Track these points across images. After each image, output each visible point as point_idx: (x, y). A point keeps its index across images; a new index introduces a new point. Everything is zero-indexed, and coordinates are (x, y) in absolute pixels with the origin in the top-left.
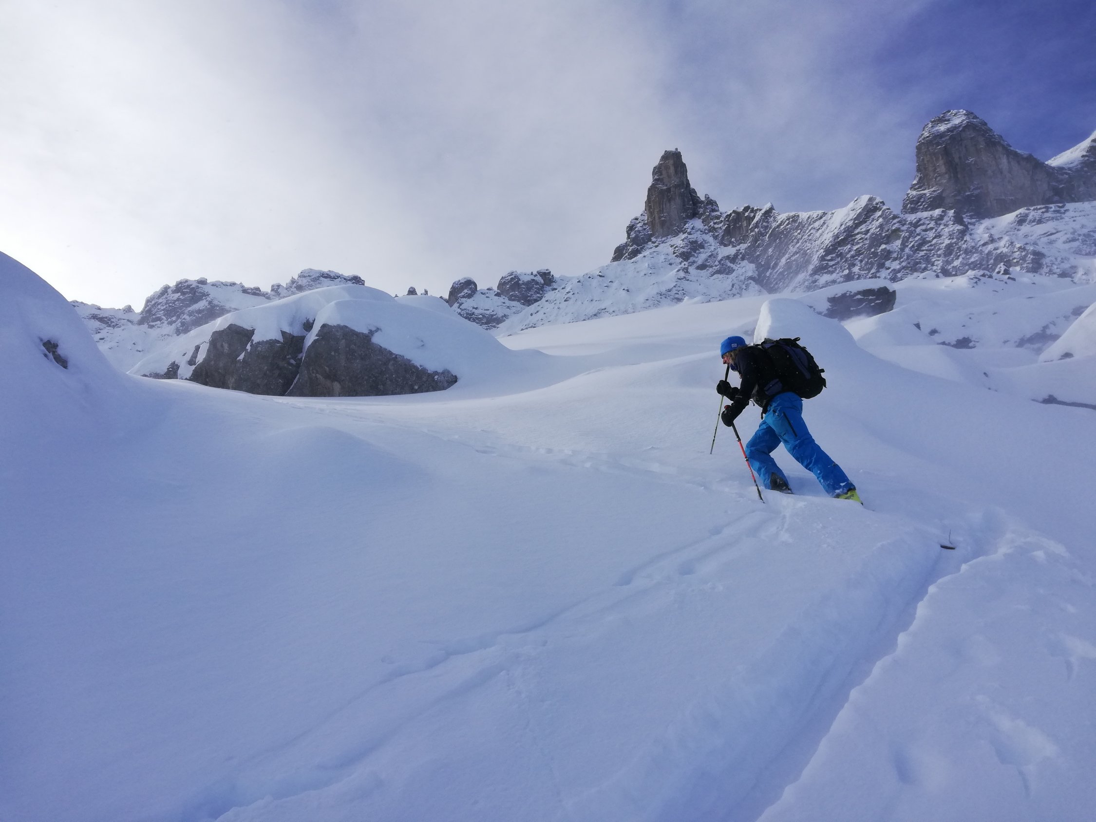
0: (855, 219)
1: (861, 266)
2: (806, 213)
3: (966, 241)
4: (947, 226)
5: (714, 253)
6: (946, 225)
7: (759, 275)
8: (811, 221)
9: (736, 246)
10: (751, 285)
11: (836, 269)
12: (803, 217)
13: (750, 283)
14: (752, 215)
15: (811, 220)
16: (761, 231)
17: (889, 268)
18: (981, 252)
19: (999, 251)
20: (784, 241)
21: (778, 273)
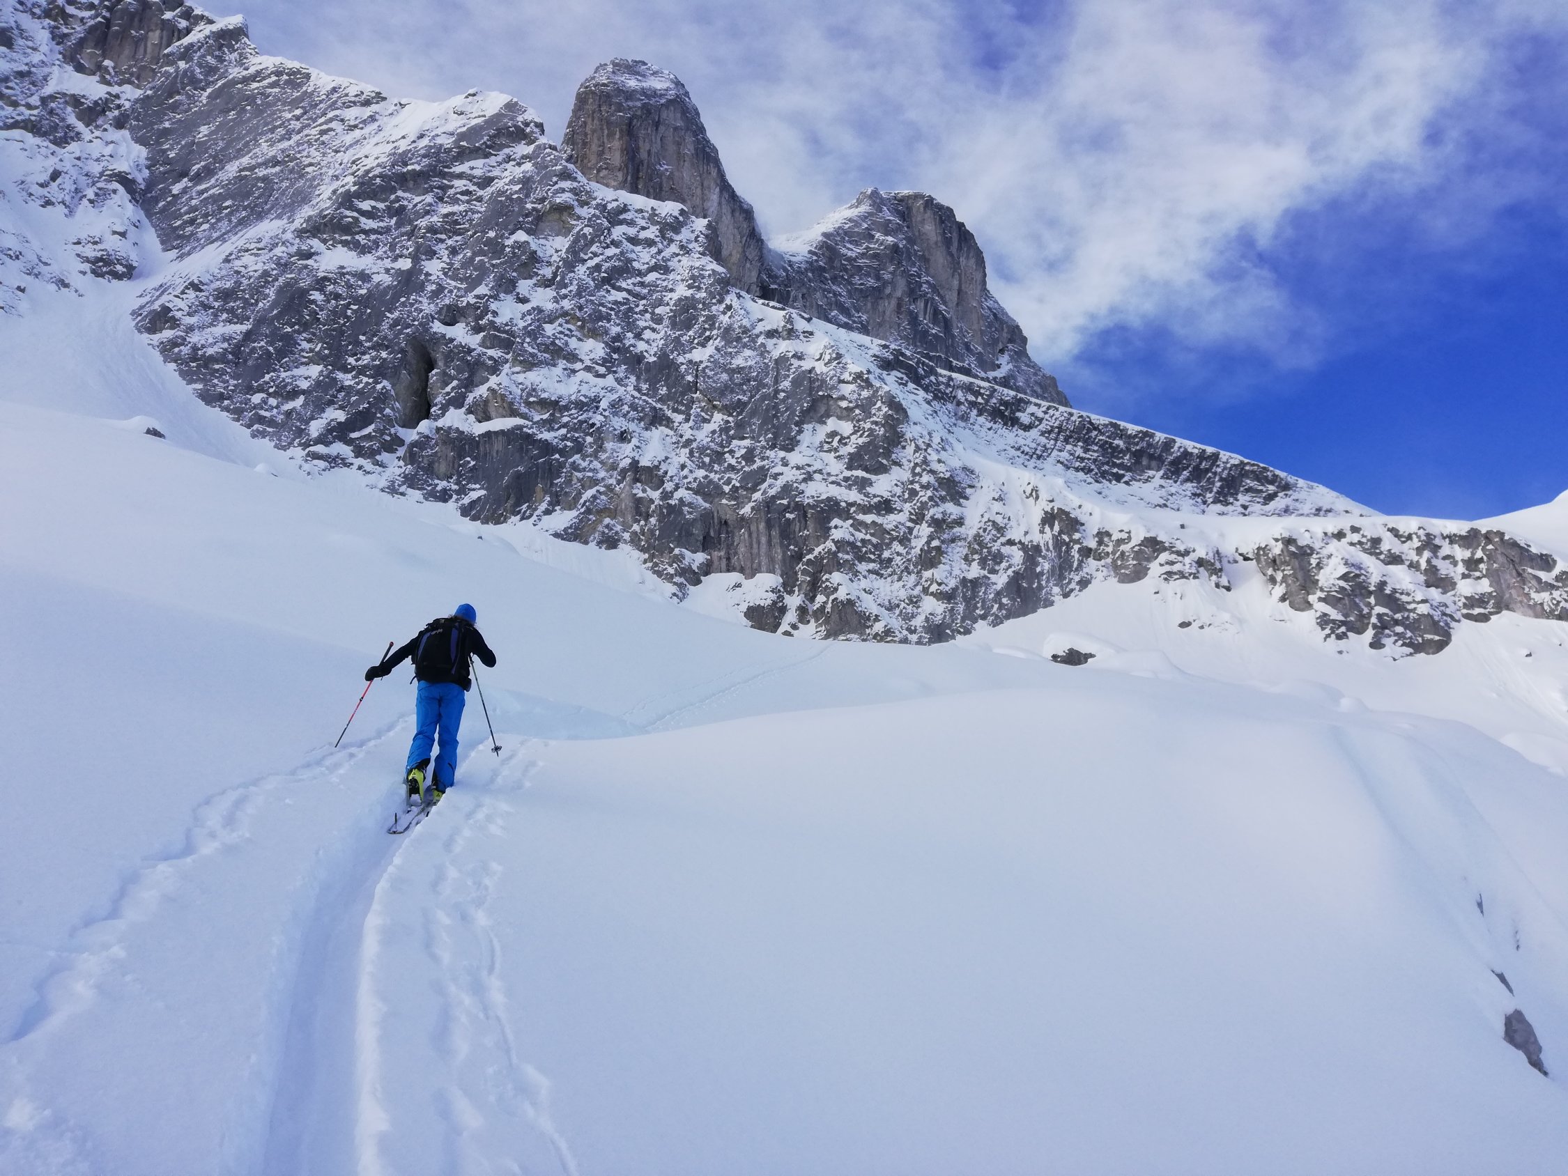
0: (462, 136)
1: (451, 264)
2: (330, 78)
3: (729, 308)
4: (688, 253)
5: (39, 73)
6: (685, 250)
7: (151, 184)
8: (336, 98)
9: (109, 84)
10: (116, 198)
11: (376, 244)
12: (319, 83)
13: (115, 191)
14: (183, 24)
15: (340, 97)
16: (192, 72)
17: (523, 300)
18: (763, 350)
19: (806, 365)
20: (249, 120)
21: (205, 195)
